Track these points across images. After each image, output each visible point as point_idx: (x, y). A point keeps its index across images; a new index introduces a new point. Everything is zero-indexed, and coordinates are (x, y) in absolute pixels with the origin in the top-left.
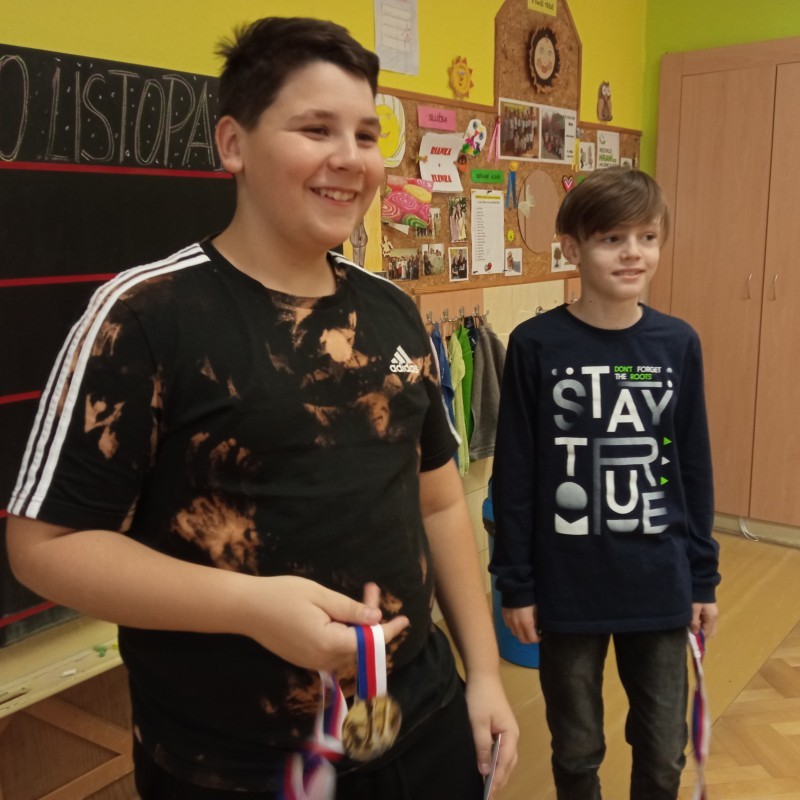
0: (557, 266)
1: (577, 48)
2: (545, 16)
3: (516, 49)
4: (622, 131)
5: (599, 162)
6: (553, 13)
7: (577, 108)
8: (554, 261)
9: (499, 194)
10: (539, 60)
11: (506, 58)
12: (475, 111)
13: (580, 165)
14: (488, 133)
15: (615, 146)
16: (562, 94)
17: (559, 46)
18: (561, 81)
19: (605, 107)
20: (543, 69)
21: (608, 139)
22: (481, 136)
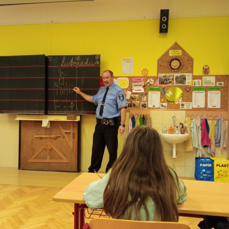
0: (182, 107)
1: (191, 60)
2: (176, 56)
3: (165, 64)
4: (216, 76)
5: (203, 84)
6: (181, 54)
7: (192, 72)
8: (181, 106)
9: (158, 92)
10: (173, 65)
11: (161, 66)
12: (150, 77)
13: (194, 85)
14: (154, 81)
15: (213, 80)
16: (185, 71)
17: (181, 61)
18: (184, 68)
19: (206, 71)
20: (175, 67)
21: (208, 78)
22: (152, 82)
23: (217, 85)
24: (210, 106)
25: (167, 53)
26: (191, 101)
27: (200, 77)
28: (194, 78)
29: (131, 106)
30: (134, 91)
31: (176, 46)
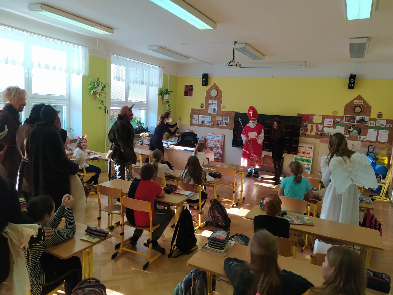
0: (360, 139)
1: (369, 108)
2: (359, 104)
3: (350, 109)
4: (387, 120)
5: (377, 125)
6: (362, 103)
7: (369, 116)
8: (358, 138)
9: (344, 127)
11: (347, 110)
12: (338, 117)
13: (370, 125)
14: (341, 120)
15: (384, 122)
16: (364, 114)
17: (362, 108)
18: (364, 113)
19: (380, 116)
20: (357, 111)
21: (381, 121)
22: (339, 120)
23: (387, 126)
24: (379, 140)
25: (353, 101)
26: (366, 136)
27: (375, 120)
28: (370, 120)
29: (322, 135)
30: (325, 125)
31: (359, 98)
